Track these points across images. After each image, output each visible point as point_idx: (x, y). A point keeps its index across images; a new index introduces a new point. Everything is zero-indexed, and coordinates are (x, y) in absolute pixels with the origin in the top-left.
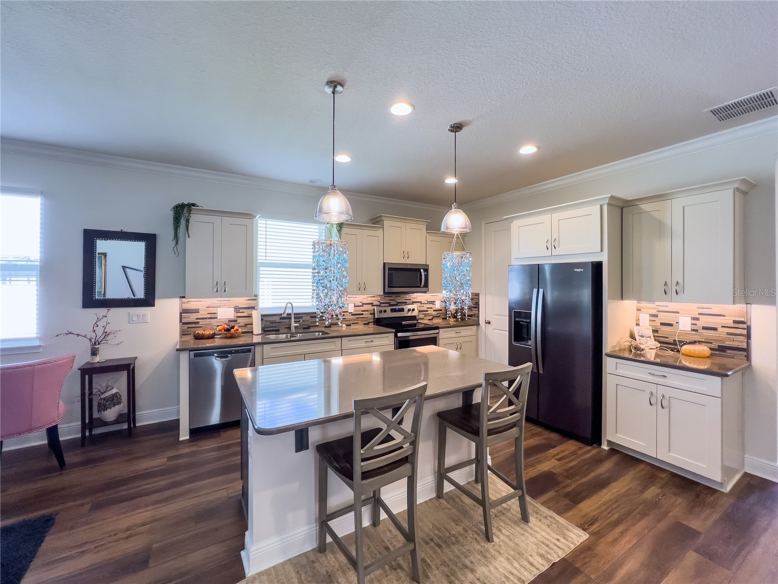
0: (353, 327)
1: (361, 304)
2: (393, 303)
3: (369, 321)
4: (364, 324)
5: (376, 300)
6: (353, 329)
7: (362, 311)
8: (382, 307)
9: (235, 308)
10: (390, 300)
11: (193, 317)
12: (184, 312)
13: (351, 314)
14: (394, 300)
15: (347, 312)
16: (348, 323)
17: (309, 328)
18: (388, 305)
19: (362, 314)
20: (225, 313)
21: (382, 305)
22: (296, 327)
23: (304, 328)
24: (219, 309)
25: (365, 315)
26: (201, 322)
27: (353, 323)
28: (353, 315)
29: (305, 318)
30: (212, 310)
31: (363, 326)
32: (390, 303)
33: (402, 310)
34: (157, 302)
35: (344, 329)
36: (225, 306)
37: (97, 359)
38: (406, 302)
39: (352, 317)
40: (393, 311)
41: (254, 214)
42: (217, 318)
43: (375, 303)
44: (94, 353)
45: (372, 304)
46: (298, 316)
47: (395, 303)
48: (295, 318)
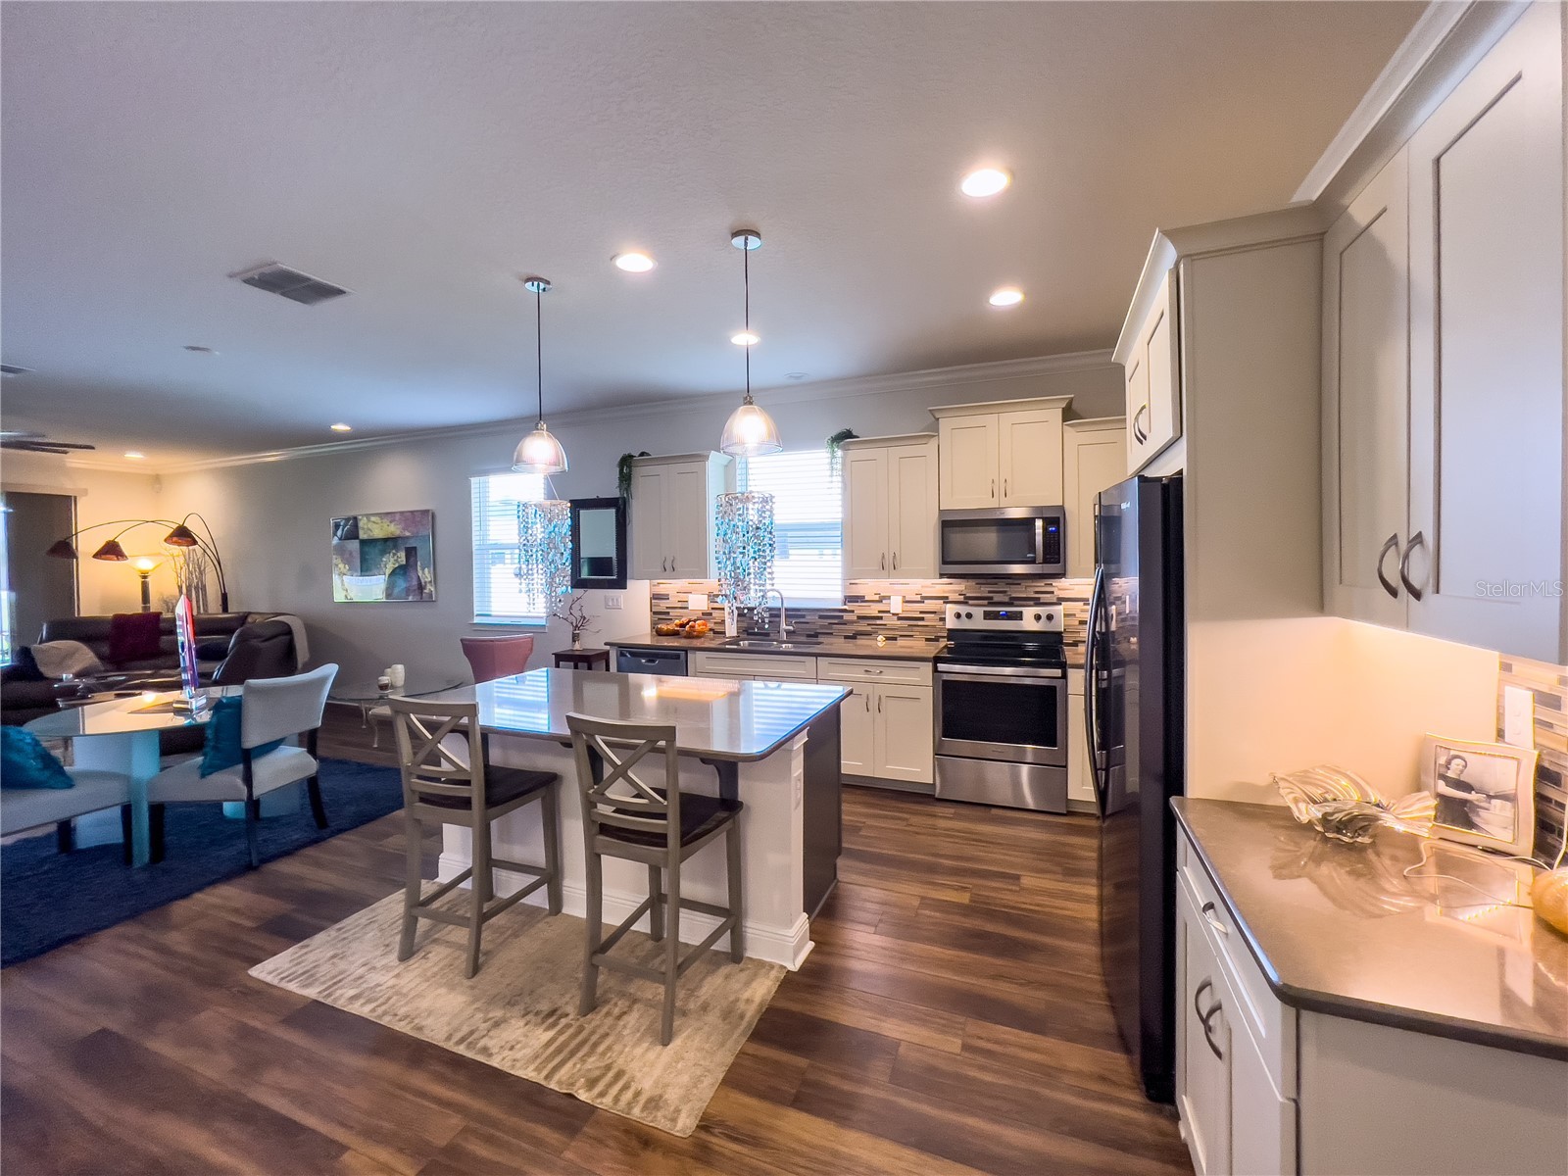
0: (901, 642)
1: (918, 598)
2: (997, 598)
3: (939, 634)
4: (927, 640)
5: (955, 591)
6: (902, 647)
7: (921, 612)
8: (972, 605)
9: (709, 596)
10: (990, 592)
11: (663, 605)
12: (656, 597)
13: (896, 617)
14: (1005, 592)
15: (889, 612)
16: (891, 634)
17: (816, 635)
18: (986, 602)
19: (922, 619)
20: (698, 603)
21: (970, 602)
22: (788, 633)
23: (809, 636)
24: (690, 595)
25: (929, 620)
26: (673, 613)
27: (901, 636)
28: (900, 619)
29: (808, 618)
30: (683, 597)
31: (924, 643)
32: (991, 598)
33: (1019, 616)
34: (630, 583)
35: (880, 644)
36: (697, 592)
37: (577, 646)
38: (1039, 598)
39: (899, 622)
40: (988, 616)
41: (705, 453)
42: (687, 608)
43: (953, 597)
44: (575, 638)
45: (945, 600)
46: (794, 614)
47: (1006, 599)
48: (787, 616)
